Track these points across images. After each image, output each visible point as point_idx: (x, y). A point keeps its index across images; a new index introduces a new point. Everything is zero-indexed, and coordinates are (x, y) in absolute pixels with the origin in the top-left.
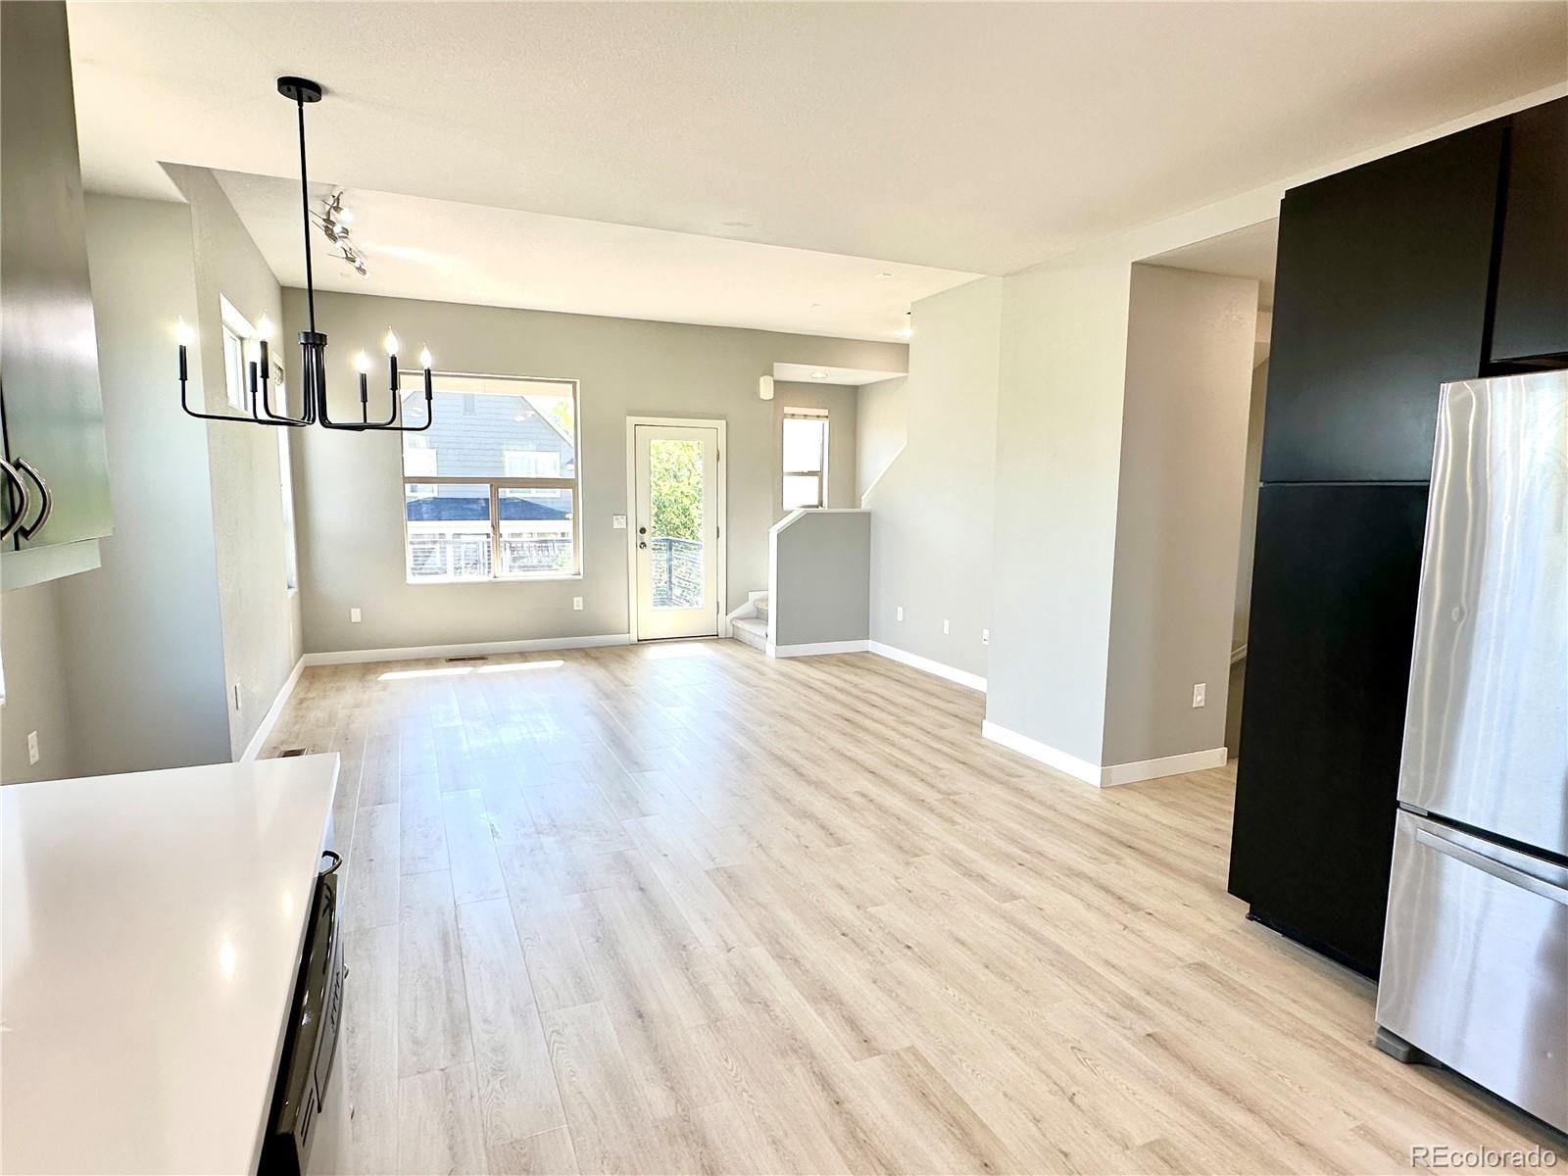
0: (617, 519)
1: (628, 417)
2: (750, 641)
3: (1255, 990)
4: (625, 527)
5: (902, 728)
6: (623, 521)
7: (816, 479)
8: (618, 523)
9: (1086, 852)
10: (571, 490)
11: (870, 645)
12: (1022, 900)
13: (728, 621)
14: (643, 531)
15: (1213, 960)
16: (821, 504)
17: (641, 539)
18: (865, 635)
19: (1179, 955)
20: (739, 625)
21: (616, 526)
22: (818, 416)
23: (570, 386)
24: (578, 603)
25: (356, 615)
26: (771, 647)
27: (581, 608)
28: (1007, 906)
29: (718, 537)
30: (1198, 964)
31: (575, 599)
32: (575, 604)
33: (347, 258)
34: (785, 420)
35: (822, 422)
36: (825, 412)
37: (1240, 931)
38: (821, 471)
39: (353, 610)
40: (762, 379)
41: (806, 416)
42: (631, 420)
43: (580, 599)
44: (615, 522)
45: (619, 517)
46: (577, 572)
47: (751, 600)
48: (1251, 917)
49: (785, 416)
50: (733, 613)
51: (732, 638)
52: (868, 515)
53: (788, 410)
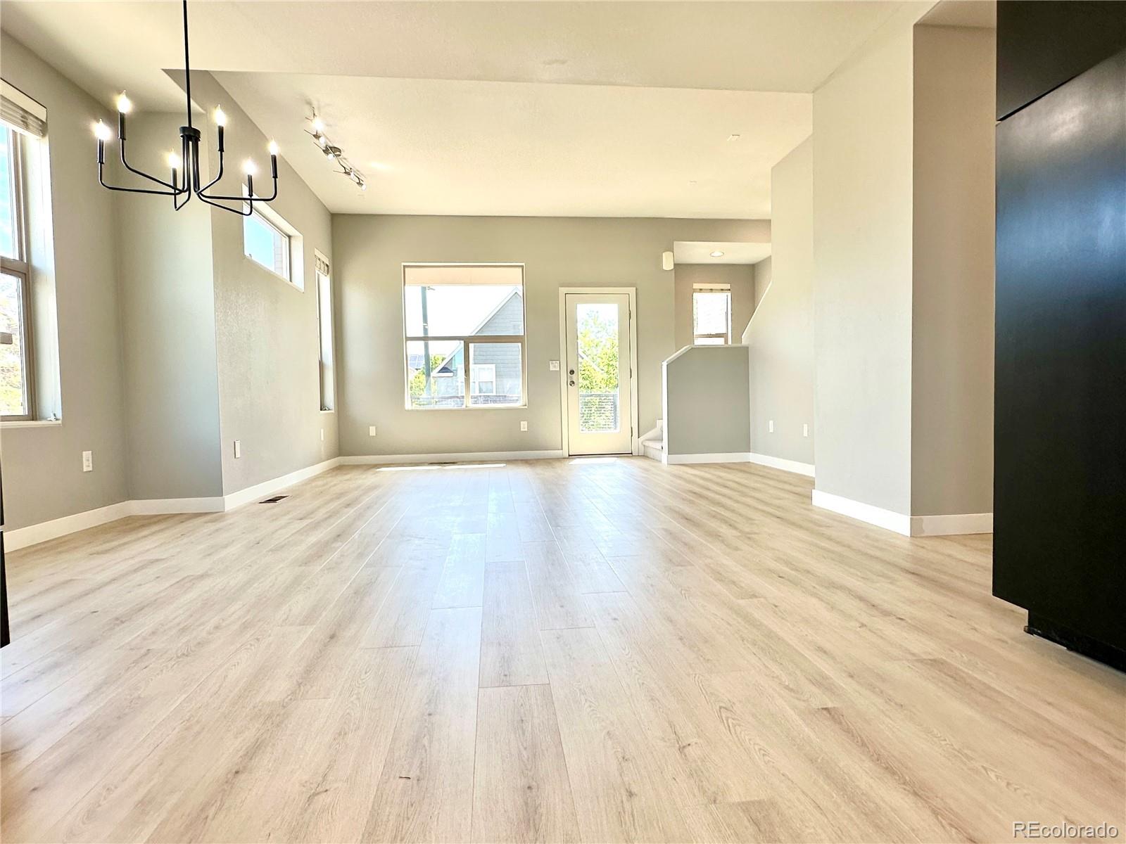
0: (552, 363)
1: (560, 288)
2: (653, 455)
3: (997, 688)
4: (558, 369)
5: (743, 499)
6: (557, 365)
7: (722, 339)
8: (553, 367)
9: (859, 574)
10: (520, 344)
11: (753, 457)
12: (762, 600)
13: (639, 444)
14: (572, 372)
15: (958, 660)
17: (571, 378)
18: (747, 449)
19: (916, 651)
20: (646, 445)
21: (552, 369)
22: (722, 290)
23: (520, 269)
24: (524, 426)
25: (372, 431)
26: (664, 456)
27: (526, 430)
28: (742, 602)
29: (631, 376)
30: (935, 660)
31: (522, 422)
32: (522, 426)
33: (346, 173)
34: (694, 294)
35: (726, 294)
36: (728, 286)
37: (1010, 641)
38: (727, 334)
39: (371, 428)
40: (664, 254)
41: (711, 290)
42: (563, 290)
43: (526, 423)
44: (551, 366)
45: (554, 362)
46: (524, 404)
47: (657, 427)
48: (1030, 630)
49: (695, 290)
50: (643, 436)
51: (644, 456)
52: (746, 349)
53: (696, 286)
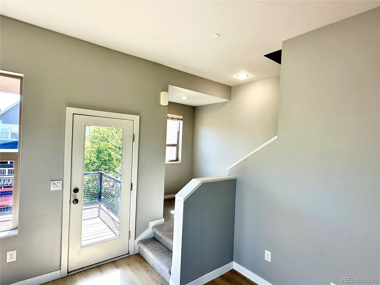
0: (54, 184)
1: (68, 108)
4: (60, 189)
6: (59, 185)
7: (175, 148)
8: (55, 187)
11: (234, 266)
13: (136, 244)
14: (76, 190)
16: (177, 160)
17: (75, 196)
18: (231, 259)
21: (52, 189)
22: (178, 119)
24: (12, 256)
29: (131, 190)
31: (9, 253)
35: (179, 121)
36: (181, 117)
38: (178, 144)
40: (162, 93)
41: (173, 118)
42: (70, 111)
44: (52, 186)
45: (56, 182)
47: (150, 227)
50: (139, 237)
52: (235, 180)
53: (169, 115)
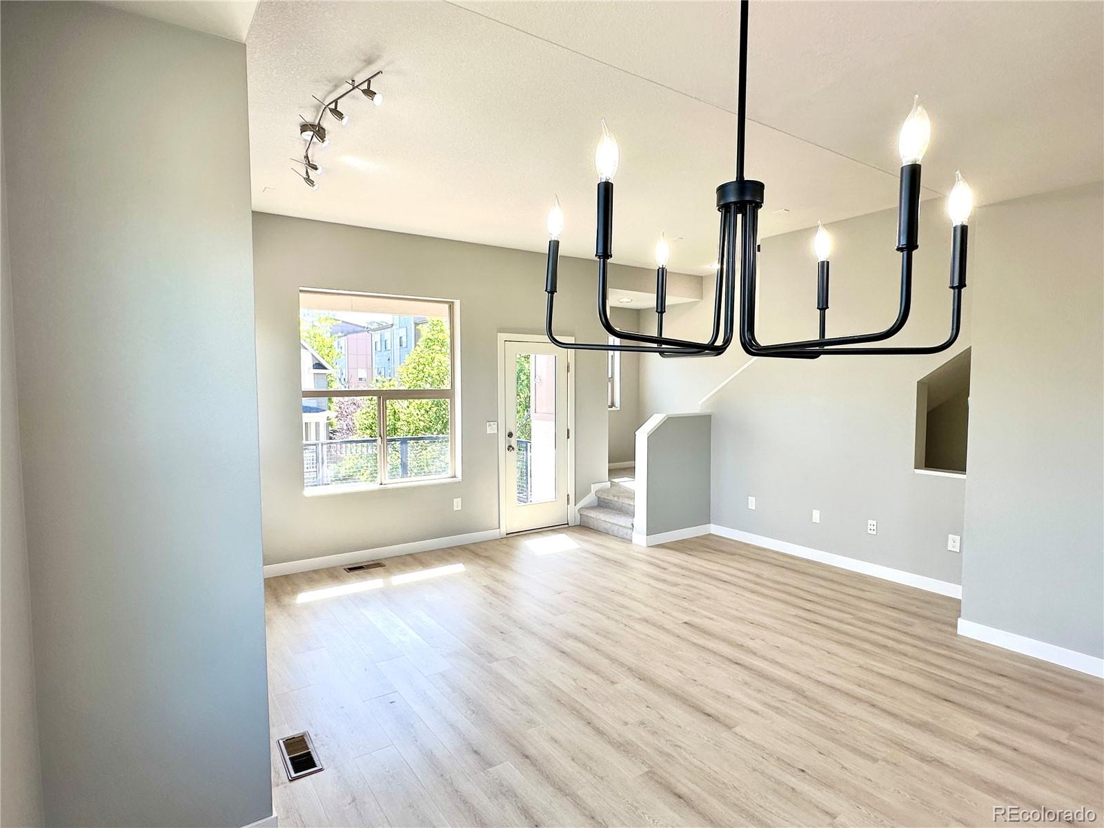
0: (490, 425)
1: (499, 334)
2: (605, 529)
4: (496, 432)
6: (495, 426)
8: (491, 429)
10: (449, 400)
13: (577, 511)
14: (510, 435)
16: (613, 405)
17: (509, 441)
18: (708, 519)
20: (585, 513)
21: (489, 431)
23: (447, 306)
24: (457, 504)
26: (640, 538)
27: (460, 508)
29: (568, 438)
31: (455, 500)
32: (455, 504)
38: (613, 378)
42: (502, 337)
43: (459, 500)
44: (488, 429)
45: (492, 423)
46: (454, 474)
47: (593, 492)
50: (581, 502)
51: (582, 525)
52: (709, 417)
